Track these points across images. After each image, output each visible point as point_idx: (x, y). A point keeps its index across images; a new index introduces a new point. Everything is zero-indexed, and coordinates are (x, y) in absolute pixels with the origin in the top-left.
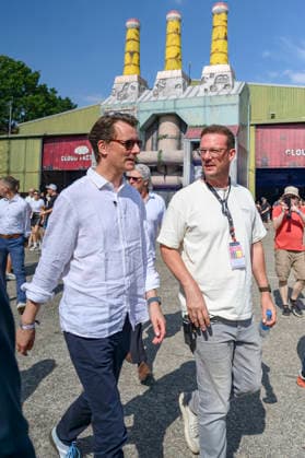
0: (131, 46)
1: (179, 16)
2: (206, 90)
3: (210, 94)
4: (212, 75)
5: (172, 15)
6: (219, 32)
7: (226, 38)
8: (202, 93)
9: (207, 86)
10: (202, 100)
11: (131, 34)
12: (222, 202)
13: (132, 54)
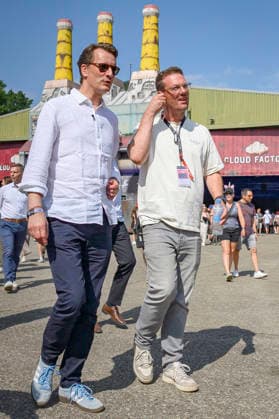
0: (62, 48)
1: (109, 18)
2: (133, 97)
3: (138, 101)
4: (140, 81)
5: (102, 17)
6: (149, 36)
7: (156, 42)
8: (130, 100)
9: (134, 92)
10: (128, 107)
11: (62, 35)
12: (175, 133)
13: (62, 56)
